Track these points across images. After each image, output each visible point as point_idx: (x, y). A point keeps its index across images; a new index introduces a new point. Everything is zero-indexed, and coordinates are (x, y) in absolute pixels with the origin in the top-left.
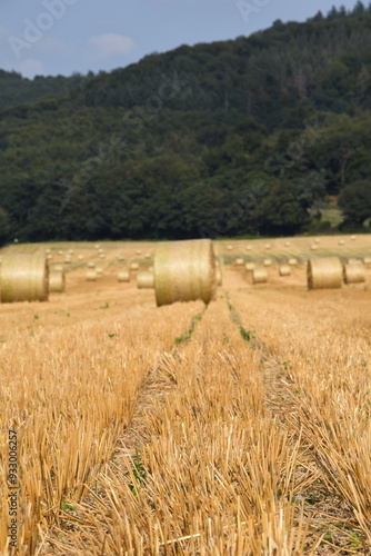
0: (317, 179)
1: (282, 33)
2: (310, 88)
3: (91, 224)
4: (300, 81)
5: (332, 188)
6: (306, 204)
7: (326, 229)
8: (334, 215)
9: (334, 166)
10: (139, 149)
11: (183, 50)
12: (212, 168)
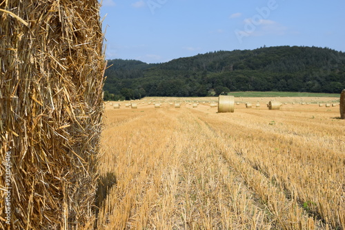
0: (210, 85)
1: (200, 56)
2: (206, 67)
3: (162, 93)
4: (204, 66)
5: (213, 87)
6: (208, 90)
7: (212, 96)
8: (214, 93)
9: (213, 83)
10: (172, 78)
11: (180, 58)
12: (187, 82)
